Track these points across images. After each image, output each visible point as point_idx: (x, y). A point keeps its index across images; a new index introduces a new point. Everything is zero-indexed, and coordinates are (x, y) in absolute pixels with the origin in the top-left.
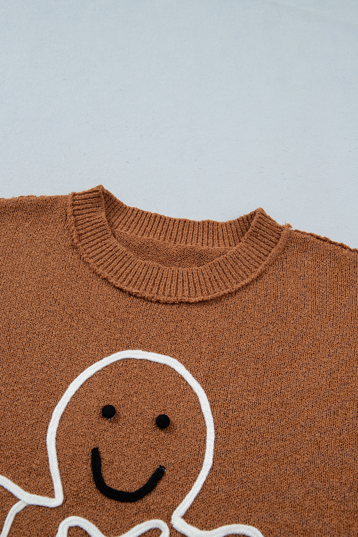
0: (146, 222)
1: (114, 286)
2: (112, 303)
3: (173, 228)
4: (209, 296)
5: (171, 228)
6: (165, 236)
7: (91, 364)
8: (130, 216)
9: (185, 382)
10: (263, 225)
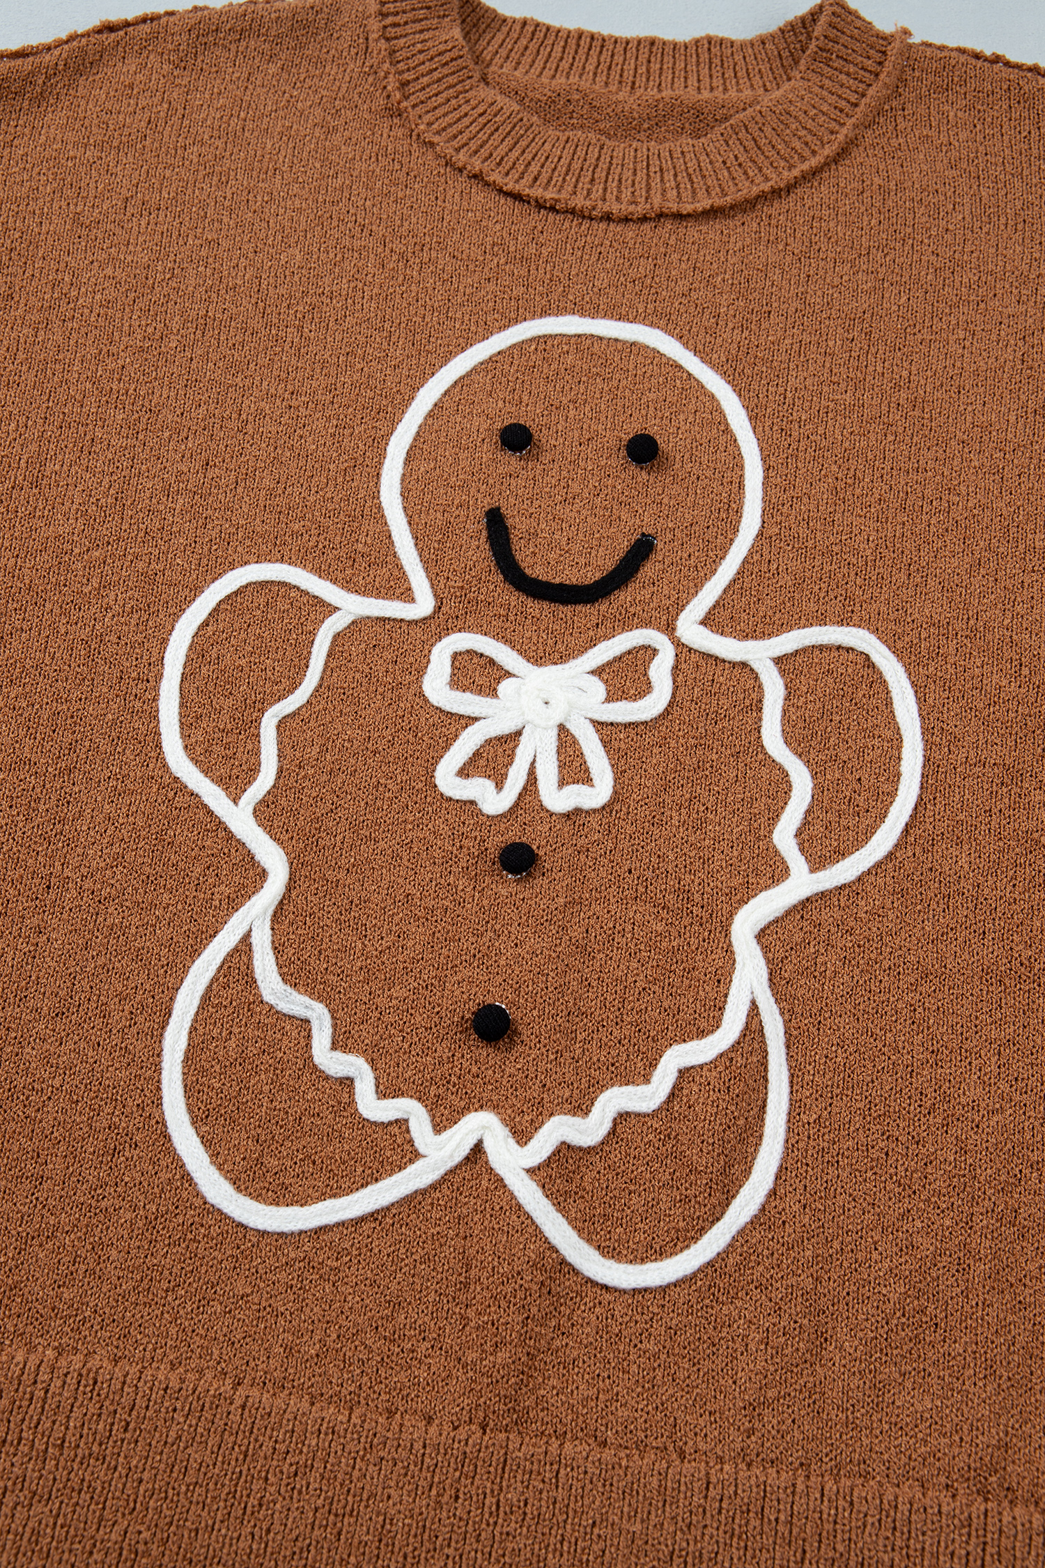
0: (558, 48)
1: (500, 191)
2: (498, 227)
3: (625, 59)
4: (728, 198)
5: (619, 59)
6: (608, 78)
7: (463, 350)
8: (518, 38)
9: (685, 375)
10: (843, 33)
